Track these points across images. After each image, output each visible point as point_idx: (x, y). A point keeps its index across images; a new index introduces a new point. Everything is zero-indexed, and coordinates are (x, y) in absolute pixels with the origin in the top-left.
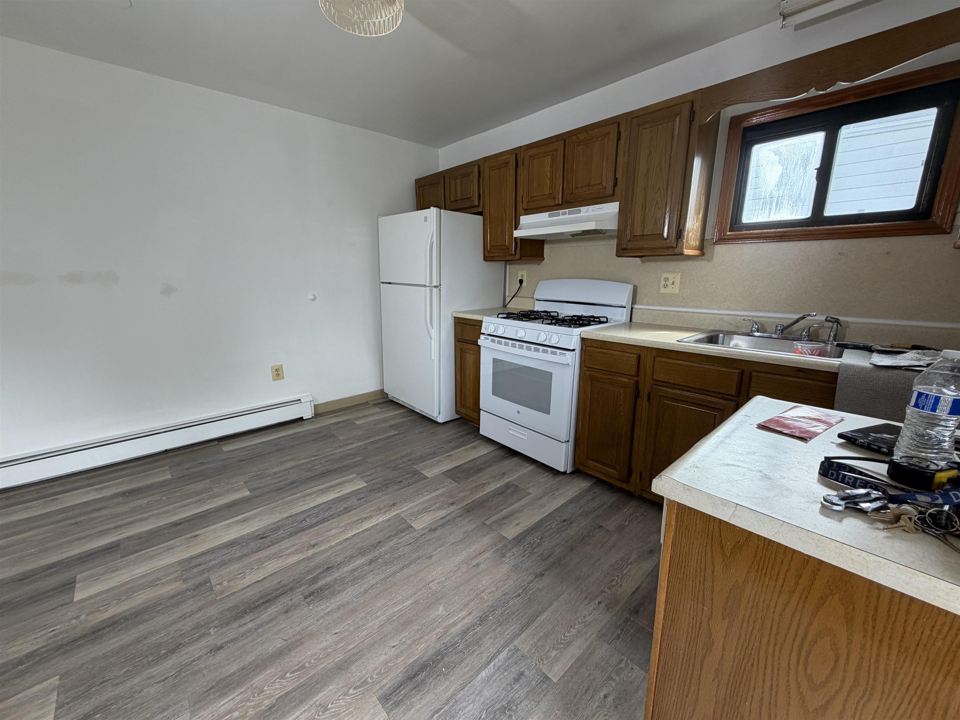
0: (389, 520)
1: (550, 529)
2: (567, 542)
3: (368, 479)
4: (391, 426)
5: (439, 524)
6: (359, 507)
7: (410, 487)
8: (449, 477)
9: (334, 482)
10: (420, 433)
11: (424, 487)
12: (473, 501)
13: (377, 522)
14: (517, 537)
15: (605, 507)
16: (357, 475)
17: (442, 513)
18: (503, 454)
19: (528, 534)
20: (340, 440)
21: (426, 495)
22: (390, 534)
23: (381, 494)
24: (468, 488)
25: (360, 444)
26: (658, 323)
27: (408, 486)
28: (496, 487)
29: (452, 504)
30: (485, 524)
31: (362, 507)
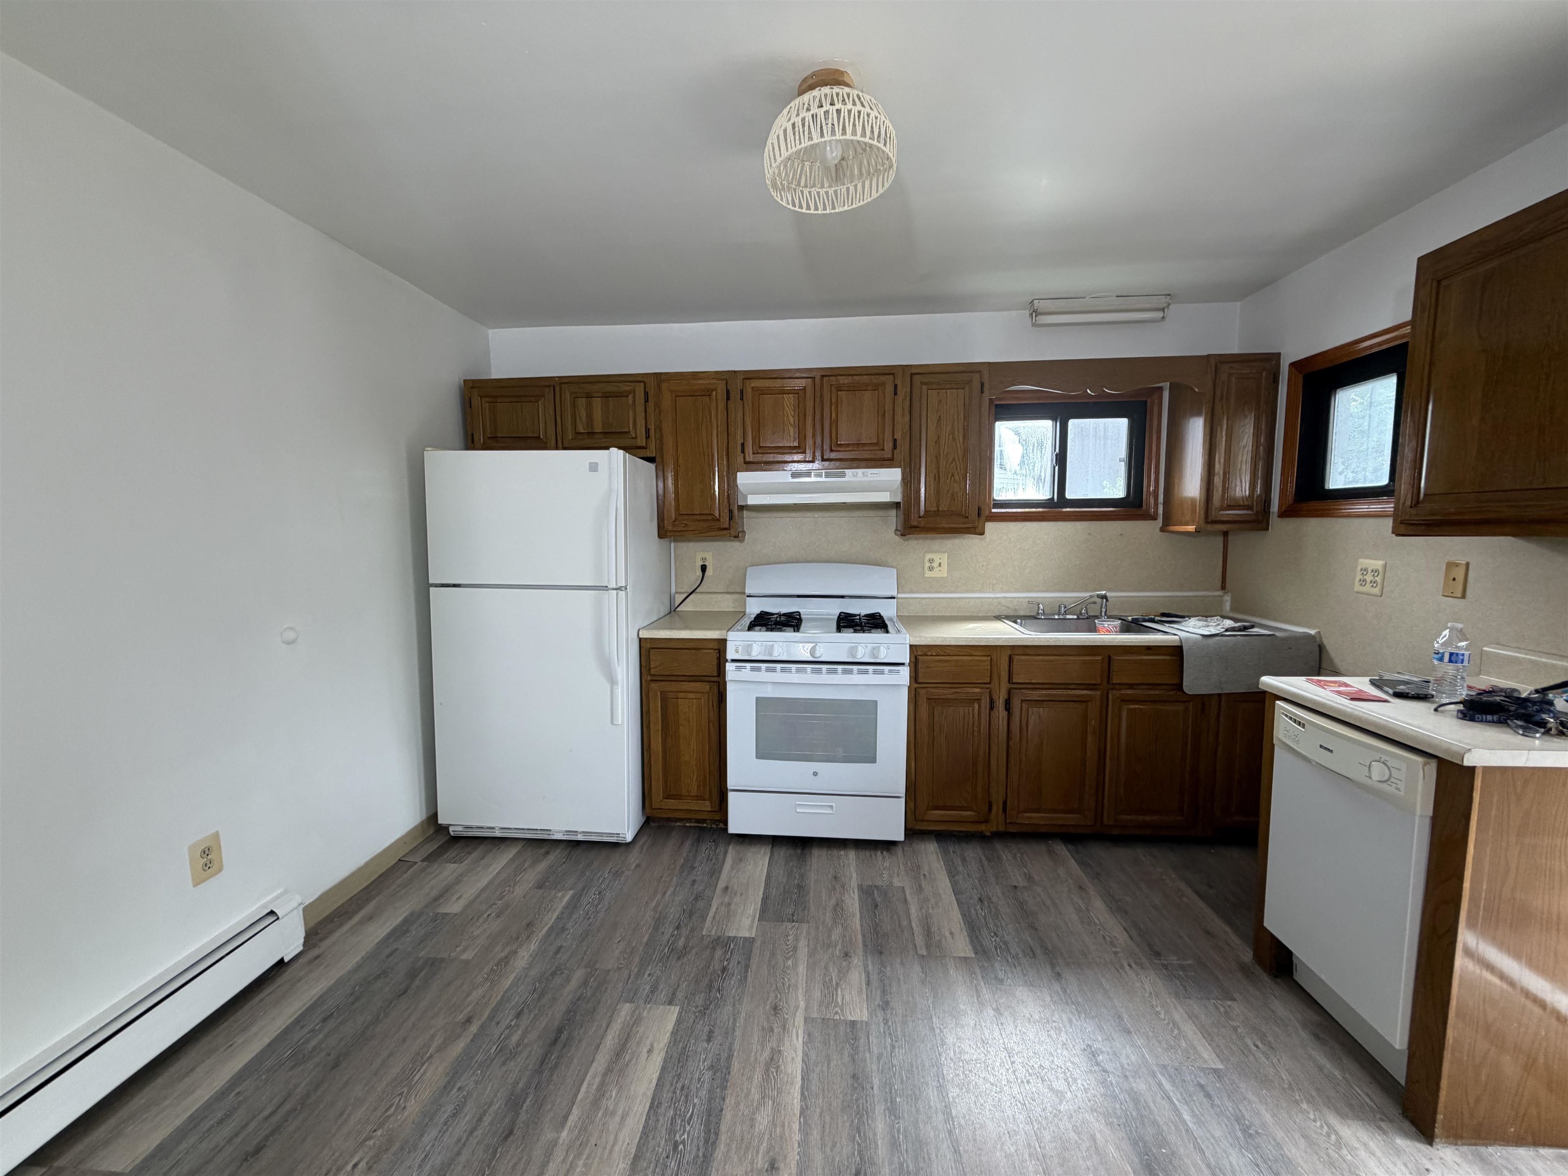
0: (809, 1035)
1: (985, 918)
2: (1019, 923)
3: (663, 996)
4: (540, 886)
5: (879, 992)
6: (730, 1049)
7: (754, 967)
8: (780, 919)
9: (610, 1040)
10: (617, 874)
11: (773, 955)
12: (864, 936)
13: (800, 1053)
14: (974, 948)
15: (986, 863)
16: (631, 1001)
17: (856, 976)
18: (792, 852)
19: (977, 937)
20: (467, 962)
21: (795, 965)
22: (846, 1053)
23: (729, 1008)
24: (829, 922)
25: (533, 946)
26: (929, 614)
27: (747, 967)
28: (857, 901)
29: (846, 955)
30: (923, 956)
31: (736, 1046)
